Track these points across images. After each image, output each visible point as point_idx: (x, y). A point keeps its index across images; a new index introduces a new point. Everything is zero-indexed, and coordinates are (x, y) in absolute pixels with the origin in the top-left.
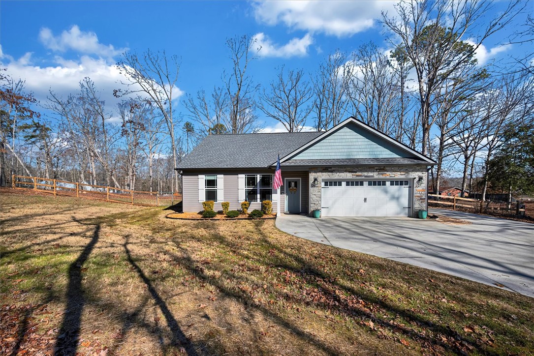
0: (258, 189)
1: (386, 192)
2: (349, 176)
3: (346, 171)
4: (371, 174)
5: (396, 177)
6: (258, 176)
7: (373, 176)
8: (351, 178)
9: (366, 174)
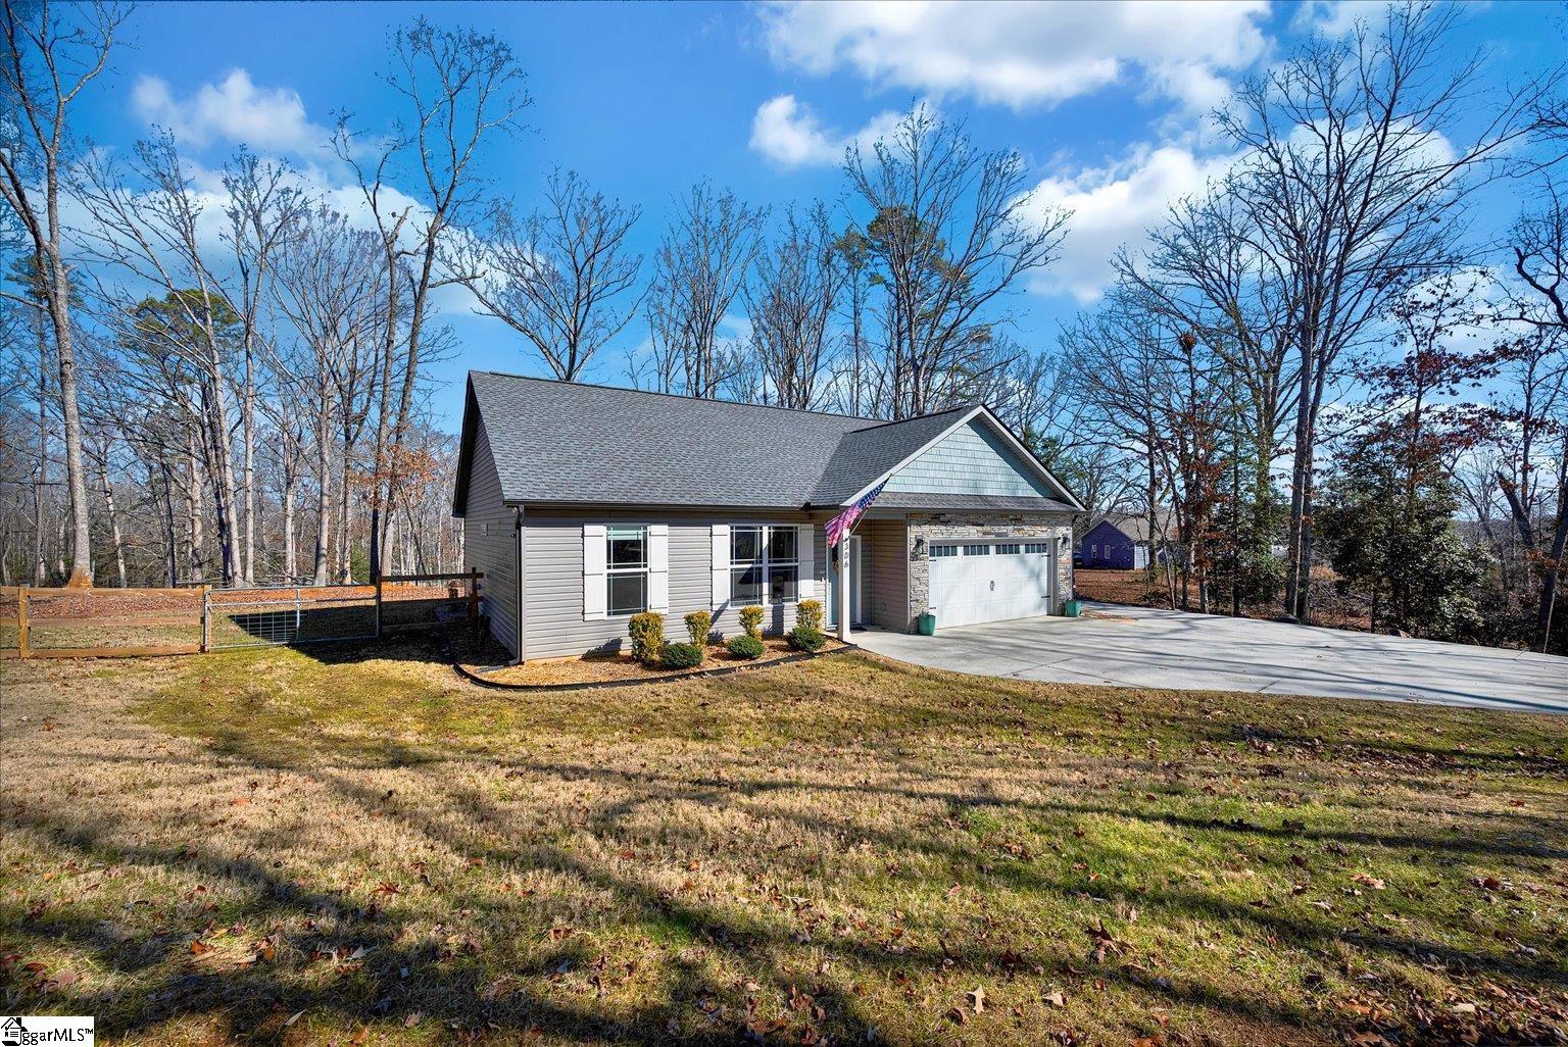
0: (766, 566)
1: (1023, 562)
2: (972, 533)
3: (969, 523)
4: (1003, 530)
5: (1037, 536)
6: (765, 530)
7: (1006, 534)
8: (975, 537)
9: (996, 529)
